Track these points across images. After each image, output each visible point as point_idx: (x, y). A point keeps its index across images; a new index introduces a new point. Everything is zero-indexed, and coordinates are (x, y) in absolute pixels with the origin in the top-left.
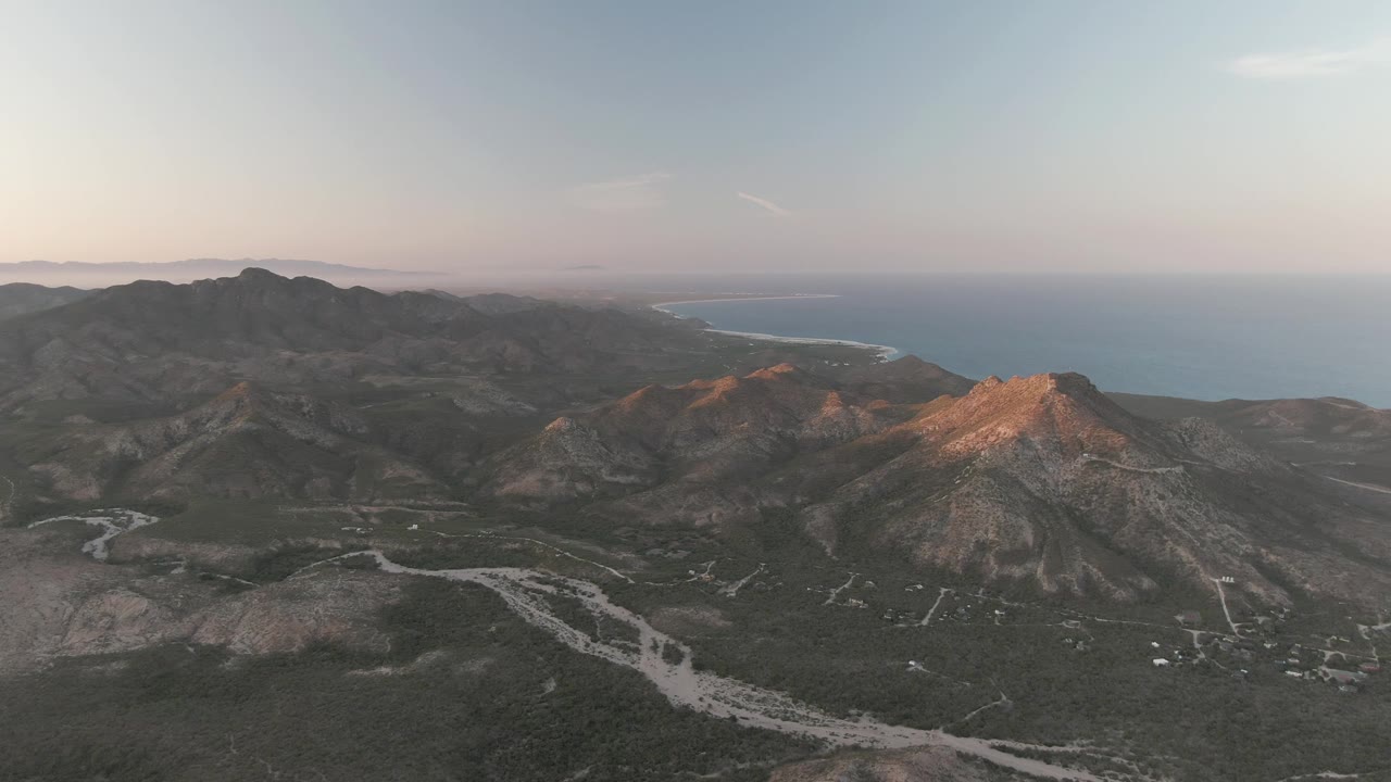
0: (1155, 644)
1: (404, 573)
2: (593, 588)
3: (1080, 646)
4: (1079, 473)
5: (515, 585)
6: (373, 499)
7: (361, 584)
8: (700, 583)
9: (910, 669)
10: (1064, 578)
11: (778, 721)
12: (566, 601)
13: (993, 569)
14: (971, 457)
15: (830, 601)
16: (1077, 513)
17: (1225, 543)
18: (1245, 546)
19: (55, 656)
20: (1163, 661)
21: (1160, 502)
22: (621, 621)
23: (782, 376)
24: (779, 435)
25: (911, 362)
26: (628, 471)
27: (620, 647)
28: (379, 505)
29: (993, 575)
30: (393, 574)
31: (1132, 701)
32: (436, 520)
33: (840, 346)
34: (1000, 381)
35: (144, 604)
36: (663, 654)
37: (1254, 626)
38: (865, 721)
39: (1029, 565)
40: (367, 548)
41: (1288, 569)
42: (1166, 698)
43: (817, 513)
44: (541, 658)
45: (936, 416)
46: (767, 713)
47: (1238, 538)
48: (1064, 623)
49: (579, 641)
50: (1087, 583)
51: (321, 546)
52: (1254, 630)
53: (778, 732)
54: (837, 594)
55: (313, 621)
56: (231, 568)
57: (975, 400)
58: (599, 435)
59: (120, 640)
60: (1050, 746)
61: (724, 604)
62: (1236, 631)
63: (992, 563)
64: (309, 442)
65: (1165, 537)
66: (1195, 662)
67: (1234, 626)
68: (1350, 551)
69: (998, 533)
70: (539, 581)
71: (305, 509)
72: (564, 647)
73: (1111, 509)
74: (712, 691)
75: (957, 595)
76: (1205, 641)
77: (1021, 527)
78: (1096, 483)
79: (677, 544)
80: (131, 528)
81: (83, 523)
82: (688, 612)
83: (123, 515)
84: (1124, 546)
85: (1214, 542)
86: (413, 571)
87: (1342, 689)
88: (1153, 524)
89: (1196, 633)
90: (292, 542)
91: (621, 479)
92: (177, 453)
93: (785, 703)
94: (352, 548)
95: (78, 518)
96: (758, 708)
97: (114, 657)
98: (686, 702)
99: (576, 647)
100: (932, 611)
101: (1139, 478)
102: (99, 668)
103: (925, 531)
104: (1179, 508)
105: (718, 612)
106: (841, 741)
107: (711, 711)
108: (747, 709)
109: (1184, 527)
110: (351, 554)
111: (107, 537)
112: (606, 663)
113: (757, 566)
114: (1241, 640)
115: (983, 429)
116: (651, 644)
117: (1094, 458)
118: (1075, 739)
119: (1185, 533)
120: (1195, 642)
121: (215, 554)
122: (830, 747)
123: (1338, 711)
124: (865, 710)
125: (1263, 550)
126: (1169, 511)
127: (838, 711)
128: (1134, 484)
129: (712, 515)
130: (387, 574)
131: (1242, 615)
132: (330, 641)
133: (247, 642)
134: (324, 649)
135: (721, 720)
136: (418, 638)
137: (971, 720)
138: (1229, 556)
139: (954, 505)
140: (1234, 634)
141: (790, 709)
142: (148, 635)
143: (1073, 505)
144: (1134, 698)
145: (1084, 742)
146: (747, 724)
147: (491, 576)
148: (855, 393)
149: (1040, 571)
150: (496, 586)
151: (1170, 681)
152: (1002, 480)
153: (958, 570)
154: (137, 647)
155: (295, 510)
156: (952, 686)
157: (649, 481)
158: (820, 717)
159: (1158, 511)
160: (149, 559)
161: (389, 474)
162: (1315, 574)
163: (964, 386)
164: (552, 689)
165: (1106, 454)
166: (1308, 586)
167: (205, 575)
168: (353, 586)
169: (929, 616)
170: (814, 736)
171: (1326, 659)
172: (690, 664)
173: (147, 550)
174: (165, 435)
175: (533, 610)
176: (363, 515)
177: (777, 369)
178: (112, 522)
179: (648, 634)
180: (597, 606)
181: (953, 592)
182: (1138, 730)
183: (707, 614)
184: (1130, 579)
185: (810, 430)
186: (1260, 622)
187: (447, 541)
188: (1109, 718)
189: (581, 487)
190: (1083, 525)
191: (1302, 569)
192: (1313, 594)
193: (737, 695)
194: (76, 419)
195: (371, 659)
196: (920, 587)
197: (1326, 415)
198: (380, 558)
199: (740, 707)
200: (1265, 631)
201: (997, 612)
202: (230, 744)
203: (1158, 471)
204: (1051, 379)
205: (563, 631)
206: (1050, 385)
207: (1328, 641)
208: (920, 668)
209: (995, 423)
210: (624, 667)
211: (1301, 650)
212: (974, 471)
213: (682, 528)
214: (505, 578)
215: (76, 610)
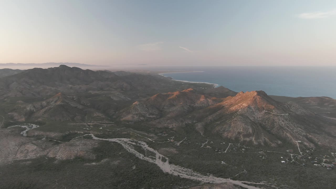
0: (282, 157)
1: (98, 140)
2: (144, 143)
3: (263, 158)
4: (263, 115)
5: (126, 143)
6: (91, 121)
7: (88, 142)
8: (170, 142)
9: (222, 163)
10: (259, 141)
11: (190, 176)
12: (138, 146)
13: (242, 139)
14: (236, 111)
15: (202, 147)
16: (262, 125)
17: (299, 132)
18: (303, 133)
19: (14, 160)
20: (284, 162)
21: (283, 122)
22: (151, 151)
23: (190, 91)
24: (190, 106)
25: (221, 88)
26: (153, 114)
27: (151, 158)
28: (93, 123)
29: (242, 140)
30: (96, 140)
31: (276, 171)
32: (107, 126)
33: (204, 84)
34: (243, 93)
35: (35, 147)
36: (162, 160)
37: (306, 153)
38: (211, 176)
39: (251, 138)
40: (90, 133)
41: (314, 139)
42: (284, 171)
43: (199, 125)
44: (132, 161)
45: (228, 101)
46: (187, 174)
47: (302, 131)
48: (259, 152)
49: (141, 156)
50: (265, 143)
51: (78, 133)
52: (306, 154)
53: (190, 179)
54: (204, 145)
55: (76, 151)
56: (57, 138)
57: (237, 97)
58: (146, 105)
59: (29, 156)
60: (256, 183)
61: (176, 147)
62: (301, 154)
63: (242, 137)
64: (76, 107)
65: (284, 131)
66: (292, 162)
67: (301, 153)
68: (329, 134)
69: (243, 130)
70: (131, 141)
71: (75, 124)
72: (137, 158)
73: (271, 124)
74: (173, 169)
75: (233, 145)
76: (294, 156)
77: (249, 128)
78: (267, 118)
79: (165, 132)
80: (33, 128)
81: (21, 127)
82: (167, 149)
83: (31, 125)
84: (274, 133)
85: (296, 132)
86: (101, 139)
87: (328, 168)
88: (281, 128)
89: (292, 155)
90: (71, 132)
91: (151, 116)
92: (44, 110)
93: (191, 172)
94: (86, 133)
95: (20, 126)
96: (185, 173)
97: (28, 160)
98: (167, 172)
99: (140, 158)
100: (227, 149)
101: (277, 116)
102: (24, 163)
103: (225, 129)
104: (287, 124)
105: (175, 149)
106: (205, 181)
107: (173, 174)
108: (182, 173)
109: (288, 128)
110: (86, 135)
111: (27, 130)
112: (147, 162)
113: (184, 138)
114: (303, 156)
115: (239, 104)
116: (159, 157)
117: (266, 112)
118: (262, 181)
119: (289, 130)
120: (292, 157)
121: (53, 135)
122: (202, 183)
123: (327, 174)
124: (211, 174)
125: (308, 134)
126: (285, 125)
127: (204, 174)
128: (276, 118)
129: (174, 125)
130: (94, 140)
131: (303, 150)
132: (81, 156)
133: (60, 157)
134: (79, 158)
135: (176, 176)
136: (102, 155)
137: (237, 176)
138: (299, 135)
139: (232, 123)
140: (301, 155)
141: (193, 173)
142: (36, 155)
143: (261, 123)
144: (277, 171)
145: (265, 182)
146: (182, 177)
147: (120, 140)
148: (208, 95)
149: (253, 139)
150: (121, 143)
151: (286, 167)
152: (244, 117)
153: (233, 139)
154: (33, 158)
155: (72, 124)
156: (232, 168)
157: (158, 117)
158: (200, 175)
159: (282, 124)
160: (37, 136)
161: (95, 115)
162: (321, 140)
163: (235, 94)
164: (134, 168)
165: (269, 111)
166: (319, 143)
167: (50, 140)
168: (86, 143)
169: (226, 150)
170: (198, 180)
171: (324, 161)
172: (168, 162)
173: (36, 134)
174: (41, 105)
175: (130, 149)
176: (89, 125)
177: (189, 89)
178: (28, 127)
179: (158, 155)
180: (146, 148)
181: (232, 144)
182: (278, 179)
183: (172, 150)
184: (275, 141)
185: (198, 104)
186: (307, 152)
187: (109, 131)
188: (271, 176)
189: (142, 118)
190: (264, 128)
191: (318, 139)
192: (320, 145)
193: (180, 170)
194: (20, 101)
195: (90, 161)
196: (224, 143)
197: (323, 101)
198: (93, 136)
199: (180, 173)
200: (309, 154)
201: (243, 149)
202: (56, 182)
203: (282, 115)
204: (256, 92)
205: (138, 154)
206: (256, 94)
207: (324, 156)
208: (224, 163)
209: (242, 103)
210: (152, 163)
211: (318, 159)
212: (237, 115)
213: (166, 128)
214: (123, 141)
215: (19, 149)
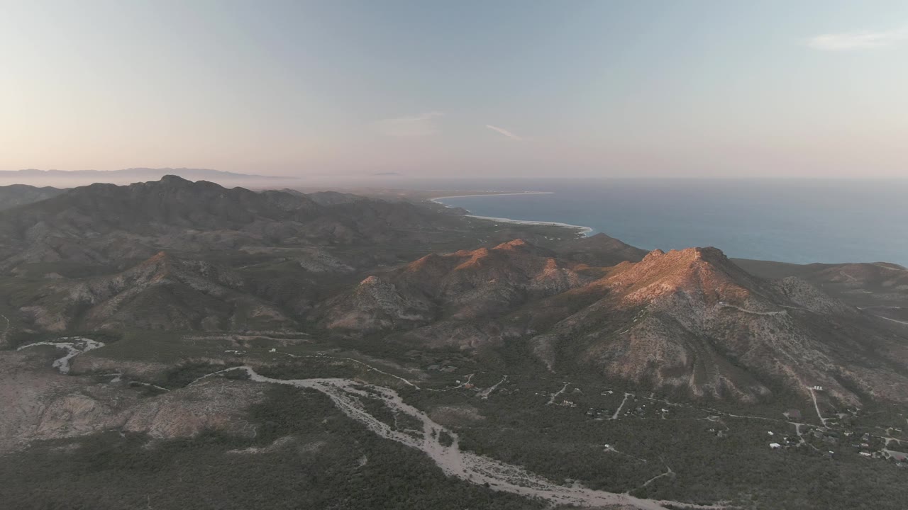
0: (771, 433)
1: (266, 382)
2: (392, 393)
3: (720, 434)
4: (717, 315)
5: (340, 391)
6: (246, 331)
7: (237, 389)
8: (463, 389)
9: (606, 450)
10: (708, 386)
11: (517, 487)
12: (374, 401)
13: (660, 380)
14: (644, 304)
15: (551, 402)
16: (716, 342)
17: (815, 363)
18: (829, 365)
19: (32, 440)
20: (776, 445)
21: (772, 335)
22: (411, 416)
23: (517, 247)
24: (516, 288)
25: (602, 238)
26: (415, 312)
27: (410, 434)
28: (250, 335)
29: (660, 385)
30: (259, 383)
31: (757, 473)
32: (288, 345)
33: (554, 226)
34: (663, 252)
35: (92, 403)
36: (439, 439)
37: (836, 421)
38: (576, 487)
39: (684, 378)
40: (242, 364)
41: (858, 381)
42: (779, 471)
43: (541, 341)
44: (357, 442)
45: (621, 275)
46: (509, 481)
47: (825, 360)
48: (708, 418)
49: (383, 430)
50: (724, 390)
51: (211, 363)
52: (836, 423)
53: (518, 495)
54: (556, 397)
55: (205, 415)
56: (151, 379)
57: (646, 265)
58: (396, 288)
59: (75, 428)
60: (702, 505)
61: (480, 404)
62: (824, 423)
63: (659, 376)
64: (205, 292)
65: (775, 359)
66: (798, 445)
67: (823, 420)
68: (898, 368)
69: (663, 356)
70: (357, 388)
71: (201, 338)
72: (373, 434)
73: (738, 339)
74: (472, 465)
75: (636, 398)
76: (804, 430)
77: (678, 352)
78: (728, 321)
79: (449, 362)
80: (86, 350)
81: (54, 347)
82: (455, 409)
83: (81, 341)
84: (747, 365)
85: (808, 362)
86: (272, 381)
87: (898, 465)
88: (767, 350)
89: (798, 425)
90: (192, 360)
91: (411, 317)
92: (116, 300)
93: (522, 474)
94: (232, 364)
95: (51, 344)
96: (503, 477)
97: (71, 440)
98: (455, 473)
99: (381, 434)
100: (619, 409)
101: (757, 318)
102: (61, 448)
103: (614, 354)
104: (784, 339)
105: (475, 410)
106: (560, 501)
107: (472, 480)
108: (496, 478)
109: (788, 352)
110: (231, 369)
111: (69, 356)
112: (401, 445)
113: (502, 376)
114: (828, 430)
115: (652, 285)
116: (431, 432)
117: (727, 305)
118: (719, 500)
119: (788, 356)
120: (798, 432)
121: (141, 368)
122: (553, 505)
123: (896, 481)
124: (576, 479)
125: (841, 368)
126: (777, 341)
127: (557, 480)
128: (754, 323)
129: (471, 342)
130: (255, 382)
131: (828, 413)
132: (217, 428)
133: (161, 430)
134: (212, 435)
135: (478, 486)
136: (275, 427)
137: (649, 486)
138: (818, 372)
139: (633, 337)
140: (823, 426)
141: (525, 478)
142: (95, 425)
143: (713, 337)
144: (758, 471)
145: (725, 502)
146: (496, 489)
147: (323, 384)
148: (566, 259)
149: (691, 381)
150: (327, 391)
151: (782, 459)
152: (665, 321)
153: (636, 380)
154: (87, 434)
155: (194, 338)
156: (635, 462)
157: (429, 319)
158: (545, 484)
159: (770, 341)
160: (97, 371)
161: (257, 313)
162: (876, 384)
163: (638, 255)
164: (364, 464)
165: (735, 302)
166: (872, 392)
167: (133, 383)
168: (232, 391)
169: (617, 413)
170: (541, 497)
171: (886, 444)
172: (457, 446)
173: (95, 366)
174: (109, 287)
175: (352, 408)
176: (239, 342)
177: (513, 243)
178: (74, 347)
179: (429, 425)
180: (395, 405)
181: (633, 396)
182: (762, 494)
183: (469, 411)
184: (752, 388)
185: (537, 284)
186: (841, 418)
187: (296, 359)
188: (741, 486)
189: (384, 323)
190: (720, 350)
191: (868, 381)
192: (876, 398)
193: (489, 468)
194: (52, 275)
195: (243, 442)
196: (611, 392)
197: (877, 274)
198: (250, 371)
199: (491, 477)
200: (844, 424)
201: (663, 410)
202: (147, 502)
203: (770, 313)
204: (697, 251)
205: (373, 424)
206: (696, 256)
207: (887, 430)
208: (613, 449)
209: (660, 280)
210: (413, 449)
211: (869, 437)
212: (646, 313)
213: (452, 350)
214: (333, 385)
215: (47, 408)
